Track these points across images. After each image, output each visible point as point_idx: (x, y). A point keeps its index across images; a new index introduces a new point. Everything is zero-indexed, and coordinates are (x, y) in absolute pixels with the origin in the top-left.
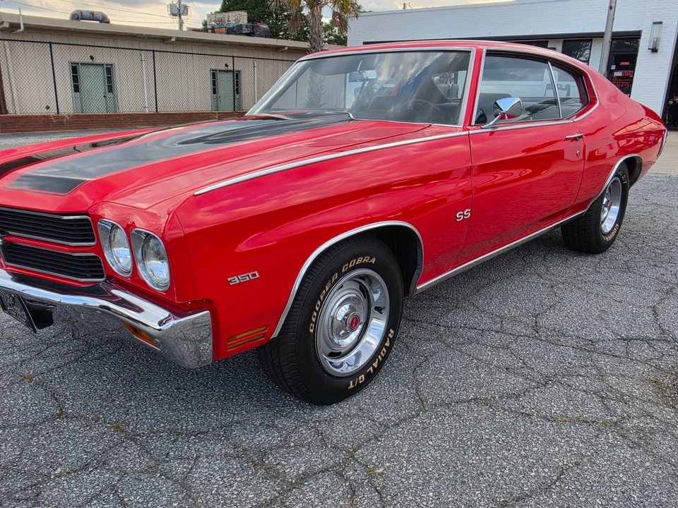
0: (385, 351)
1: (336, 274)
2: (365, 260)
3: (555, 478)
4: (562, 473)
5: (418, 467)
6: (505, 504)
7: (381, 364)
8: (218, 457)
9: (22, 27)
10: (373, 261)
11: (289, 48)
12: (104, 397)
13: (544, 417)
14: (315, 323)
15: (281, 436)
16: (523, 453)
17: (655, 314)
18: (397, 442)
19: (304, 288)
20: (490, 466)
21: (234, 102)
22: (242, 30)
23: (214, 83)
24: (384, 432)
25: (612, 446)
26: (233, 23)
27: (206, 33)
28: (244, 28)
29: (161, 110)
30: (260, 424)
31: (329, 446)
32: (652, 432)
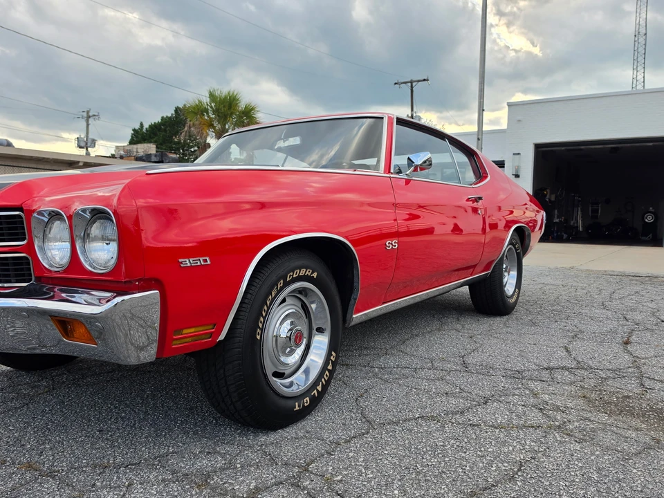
0: (328, 374)
1: (282, 281)
2: (307, 273)
3: (516, 470)
4: (521, 466)
5: (378, 471)
6: (473, 494)
7: (325, 388)
8: (155, 483)
10: (315, 275)
12: (11, 443)
13: (491, 426)
14: (262, 330)
15: (225, 460)
16: (479, 453)
17: (567, 351)
18: (351, 454)
19: (251, 292)
20: (450, 466)
22: (151, 159)
24: (336, 448)
25: (561, 442)
26: (141, 154)
28: (153, 157)
30: (199, 452)
31: (280, 464)
32: (593, 430)
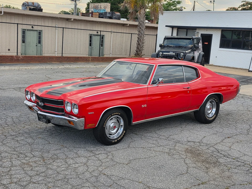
0: (122, 136)
1: (110, 116)
2: (117, 113)
4: (150, 157)
7: (121, 139)
9: (3, 13)
10: (120, 114)
11: (130, 25)
13: (154, 151)
14: (105, 125)
21: (100, 51)
22: (107, 15)
23: (91, 41)
24: (118, 150)
26: (102, 10)
27: (88, 17)
28: (108, 14)
29: (64, 55)
31: (106, 151)
